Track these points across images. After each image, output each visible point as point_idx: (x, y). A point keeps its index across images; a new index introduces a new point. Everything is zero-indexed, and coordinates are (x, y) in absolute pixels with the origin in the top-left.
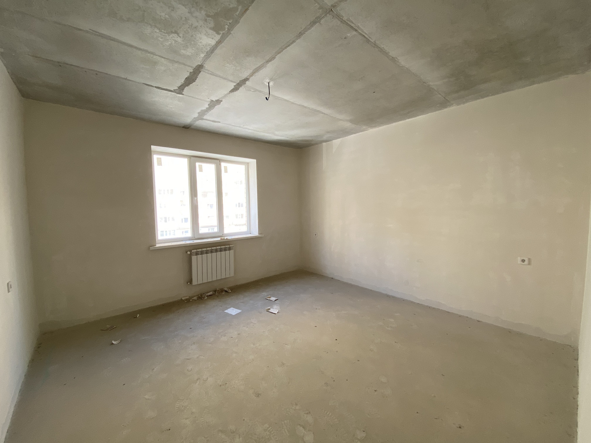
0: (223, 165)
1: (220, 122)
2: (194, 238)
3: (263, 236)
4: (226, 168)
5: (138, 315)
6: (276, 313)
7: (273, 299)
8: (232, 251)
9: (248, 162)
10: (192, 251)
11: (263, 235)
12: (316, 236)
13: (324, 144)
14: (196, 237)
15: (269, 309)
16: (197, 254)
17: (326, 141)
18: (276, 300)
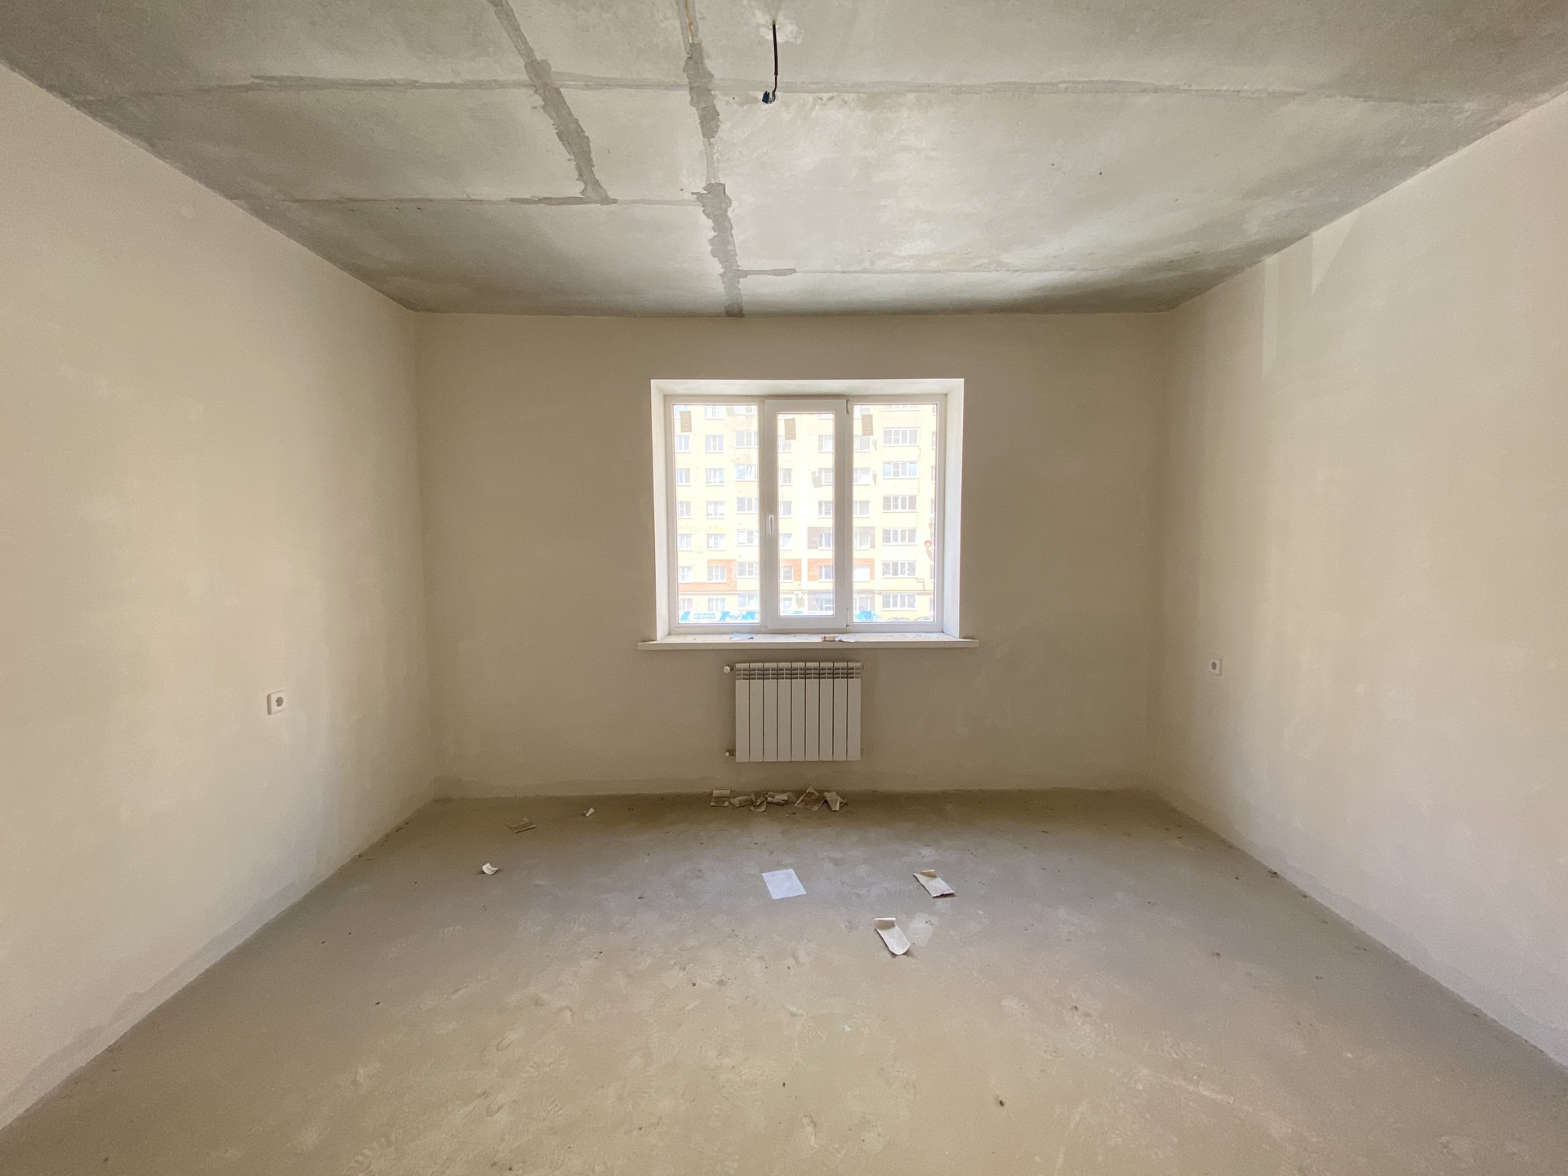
0: (858, 411)
1: (793, 271)
2: (765, 630)
3: (976, 645)
4: (868, 421)
5: (592, 811)
6: (899, 951)
7: (938, 886)
8: (855, 684)
9: (944, 392)
10: (738, 666)
11: (975, 643)
12: (1217, 671)
13: (1271, 261)
14: (770, 627)
15: (889, 925)
16: (749, 675)
17: (1277, 245)
18: (943, 896)
